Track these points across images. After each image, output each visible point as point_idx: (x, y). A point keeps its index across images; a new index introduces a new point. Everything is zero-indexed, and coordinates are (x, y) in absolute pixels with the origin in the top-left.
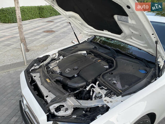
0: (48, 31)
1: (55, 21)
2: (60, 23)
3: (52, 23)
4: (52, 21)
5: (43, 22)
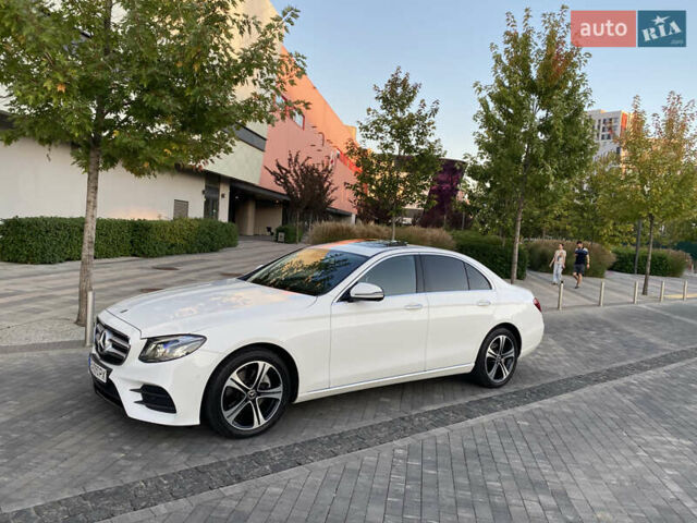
1: (184, 268)
2: (197, 273)
3: (170, 273)
4: (172, 266)
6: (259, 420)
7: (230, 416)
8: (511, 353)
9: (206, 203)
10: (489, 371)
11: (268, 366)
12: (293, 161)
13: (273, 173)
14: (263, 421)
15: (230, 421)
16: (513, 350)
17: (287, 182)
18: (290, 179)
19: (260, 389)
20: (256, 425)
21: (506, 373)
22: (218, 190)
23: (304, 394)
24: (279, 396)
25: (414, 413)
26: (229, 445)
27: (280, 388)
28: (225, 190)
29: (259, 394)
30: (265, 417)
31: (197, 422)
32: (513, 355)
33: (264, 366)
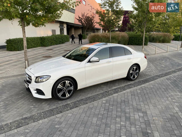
0: (46, 57)
1: (54, 49)
2: (58, 51)
3: (51, 51)
4: (52, 49)
5: (44, 50)
6: (68, 95)
7: (60, 95)
8: (138, 71)
9: (60, 30)
10: (131, 77)
11: (69, 82)
12: (83, 15)
13: (78, 19)
14: (69, 95)
15: (60, 96)
16: (138, 70)
17: (82, 22)
18: (83, 21)
19: (67, 87)
20: (67, 96)
21: (136, 76)
22: (63, 26)
23: (79, 87)
24: (73, 89)
25: (109, 90)
26: (60, 102)
27: (73, 87)
28: (65, 26)
29: (67, 89)
30: (69, 94)
31: (51, 97)
32: (138, 72)
33: (67, 82)
